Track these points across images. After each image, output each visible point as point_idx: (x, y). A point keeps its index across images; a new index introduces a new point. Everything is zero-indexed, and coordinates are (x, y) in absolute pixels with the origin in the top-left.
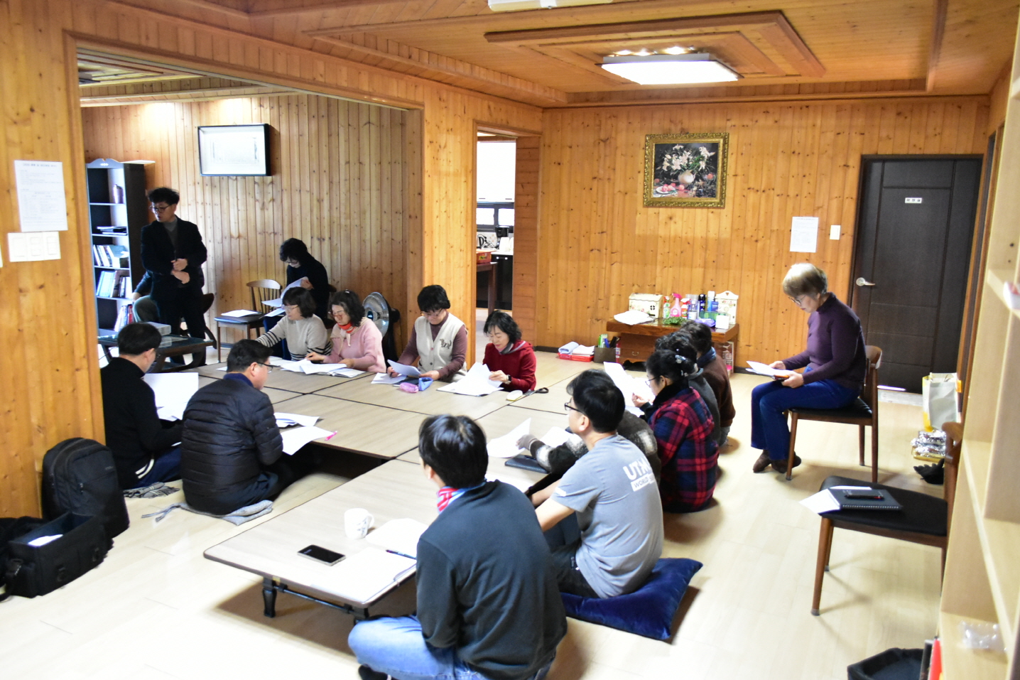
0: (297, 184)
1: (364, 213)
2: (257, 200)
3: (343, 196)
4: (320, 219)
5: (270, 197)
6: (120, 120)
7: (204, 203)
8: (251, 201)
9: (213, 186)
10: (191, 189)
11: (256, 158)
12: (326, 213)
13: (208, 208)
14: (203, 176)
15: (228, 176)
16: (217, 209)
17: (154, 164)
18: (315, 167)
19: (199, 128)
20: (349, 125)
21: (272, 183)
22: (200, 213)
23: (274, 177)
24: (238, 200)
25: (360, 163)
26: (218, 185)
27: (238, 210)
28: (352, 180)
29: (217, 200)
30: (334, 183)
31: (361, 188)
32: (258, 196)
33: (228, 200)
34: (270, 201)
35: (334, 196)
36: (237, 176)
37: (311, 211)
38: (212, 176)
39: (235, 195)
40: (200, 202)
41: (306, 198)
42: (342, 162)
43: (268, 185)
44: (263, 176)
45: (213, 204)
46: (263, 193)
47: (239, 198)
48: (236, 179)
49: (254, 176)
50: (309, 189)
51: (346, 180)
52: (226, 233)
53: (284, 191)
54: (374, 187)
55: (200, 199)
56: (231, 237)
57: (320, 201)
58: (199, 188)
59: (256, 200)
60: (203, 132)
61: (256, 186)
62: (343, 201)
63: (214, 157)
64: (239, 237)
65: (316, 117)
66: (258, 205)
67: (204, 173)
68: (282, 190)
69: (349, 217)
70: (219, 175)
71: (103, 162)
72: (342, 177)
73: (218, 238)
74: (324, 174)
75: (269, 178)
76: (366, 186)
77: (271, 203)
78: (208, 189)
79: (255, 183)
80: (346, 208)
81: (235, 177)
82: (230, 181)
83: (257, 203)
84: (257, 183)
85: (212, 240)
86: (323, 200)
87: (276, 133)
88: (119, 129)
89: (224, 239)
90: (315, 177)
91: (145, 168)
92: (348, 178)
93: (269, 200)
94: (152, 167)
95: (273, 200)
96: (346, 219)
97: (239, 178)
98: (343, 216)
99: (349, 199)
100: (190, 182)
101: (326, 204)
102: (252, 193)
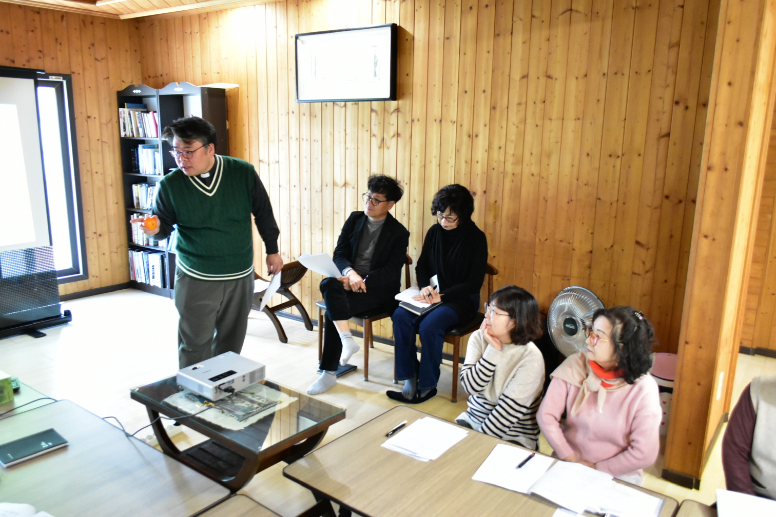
0: (436, 111)
1: (549, 156)
2: (374, 135)
3: (513, 130)
4: (470, 162)
5: (393, 130)
6: (198, 34)
7: (299, 139)
8: (366, 135)
9: (312, 115)
10: (283, 119)
11: (375, 75)
12: (480, 154)
13: (305, 145)
14: (300, 102)
15: (334, 102)
16: (317, 146)
17: (238, 88)
18: (469, 86)
19: (297, 38)
20: (533, 16)
21: (398, 110)
22: (294, 151)
23: (400, 102)
24: (346, 134)
25: (549, 77)
26: (319, 115)
27: (346, 149)
28: (530, 104)
29: (317, 134)
30: (498, 109)
31: (546, 116)
32: (375, 130)
33: (333, 135)
34: (394, 136)
35: (497, 128)
36: (346, 101)
37: (458, 151)
38: (311, 102)
39: (343, 127)
40: (294, 138)
41: (451, 131)
42: (516, 76)
43: (392, 113)
44: (384, 100)
45: (311, 140)
46: (384, 125)
47: (347, 132)
48: (345, 106)
49: (371, 100)
50: (455, 119)
51: (520, 104)
52: (328, 179)
53: (416, 121)
54: (571, 113)
55: (294, 133)
56: (334, 184)
57: (472, 136)
58: (293, 119)
59: (372, 135)
60: (302, 42)
61: (373, 114)
62: (513, 137)
63: (315, 75)
64: (345, 184)
65: (475, 8)
66: (376, 142)
67: (301, 98)
68: (413, 121)
69: (519, 161)
70: (322, 101)
71: (177, 87)
72: (515, 99)
73: (317, 184)
74: (483, 95)
75: (394, 104)
76: (555, 112)
77: (394, 139)
78: (305, 119)
79: (372, 110)
80: (515, 148)
81: (343, 103)
82: (336, 107)
83: (373, 139)
84: (376, 112)
85: (308, 188)
86: (477, 136)
87: (407, 37)
88: (197, 45)
89: (324, 187)
90: (468, 99)
91: (227, 94)
92: (524, 101)
93: (392, 134)
94: (236, 92)
95: (398, 135)
96: (513, 164)
97: (349, 104)
98: (510, 159)
99: (522, 135)
100: (283, 111)
101: (481, 143)
102: (367, 126)
